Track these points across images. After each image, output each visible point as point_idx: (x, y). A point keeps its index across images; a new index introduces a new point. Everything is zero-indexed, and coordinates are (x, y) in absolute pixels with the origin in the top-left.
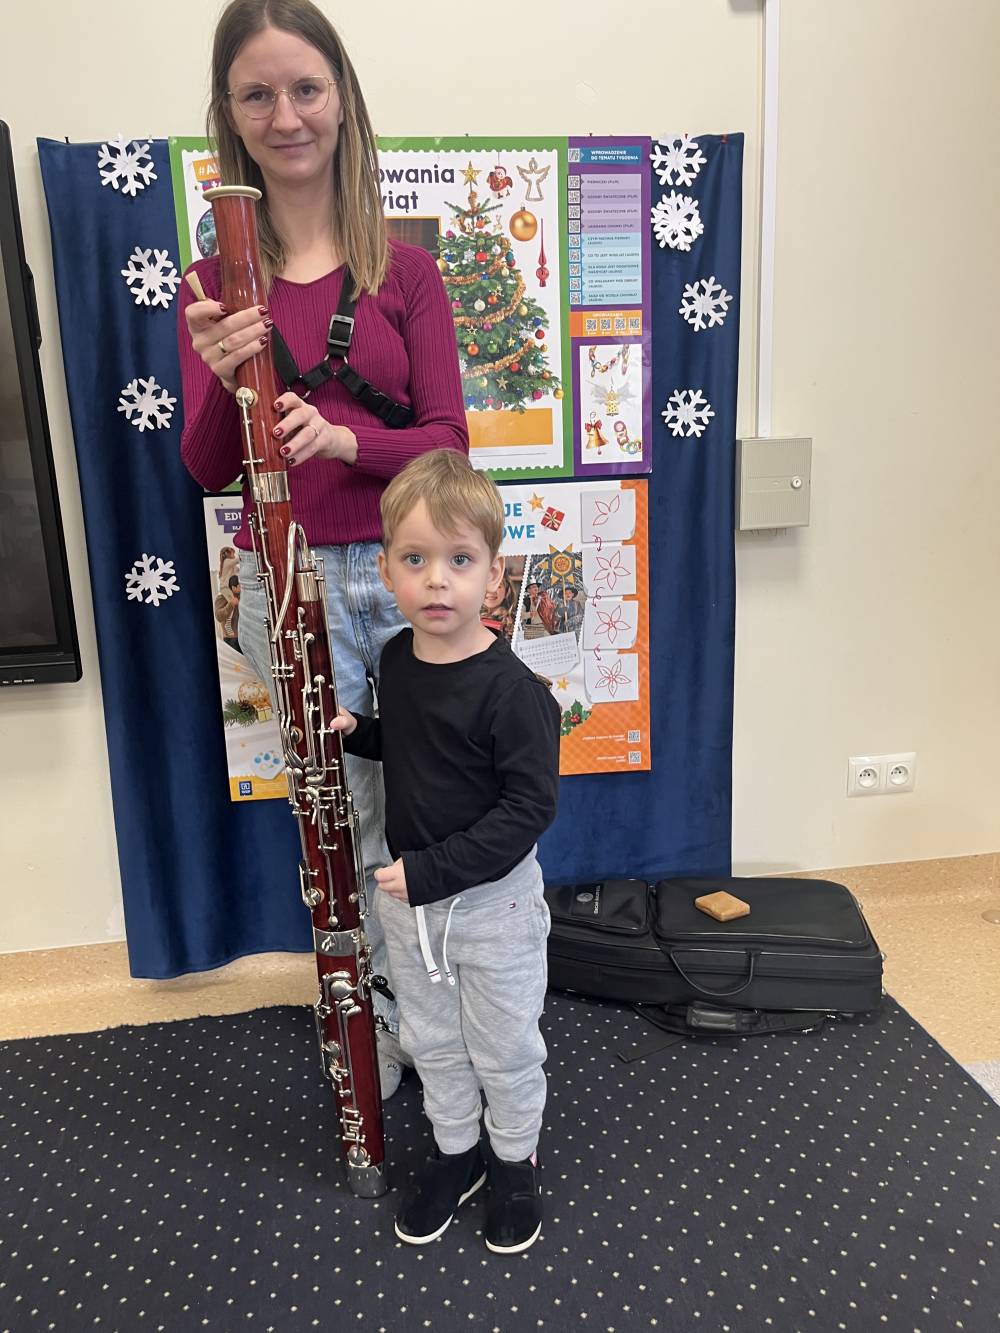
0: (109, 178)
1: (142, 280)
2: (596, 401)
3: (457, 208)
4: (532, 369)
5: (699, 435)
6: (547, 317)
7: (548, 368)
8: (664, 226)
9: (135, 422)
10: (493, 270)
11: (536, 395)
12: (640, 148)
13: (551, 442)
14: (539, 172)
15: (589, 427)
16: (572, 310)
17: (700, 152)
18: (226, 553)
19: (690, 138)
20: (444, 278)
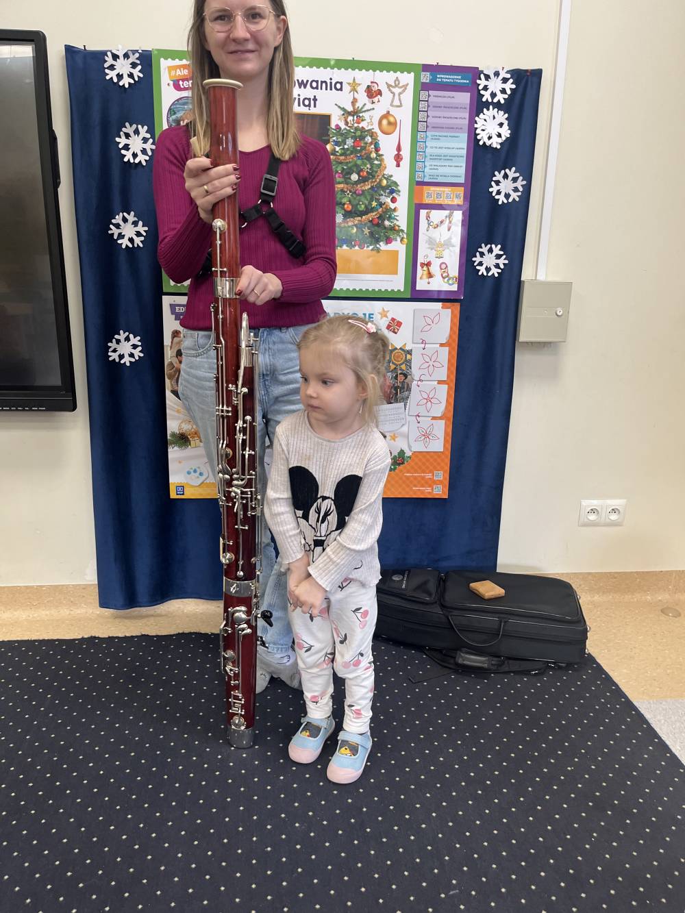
0: (111, 75)
1: (129, 145)
3: (343, 109)
4: (387, 223)
5: (496, 275)
6: (399, 188)
7: (397, 224)
8: (483, 130)
9: (119, 242)
10: (366, 153)
11: (388, 241)
12: (470, 75)
13: (396, 273)
14: (401, 87)
15: (423, 265)
16: (417, 185)
17: (511, 81)
18: (176, 334)
19: (505, 70)
20: (332, 157)
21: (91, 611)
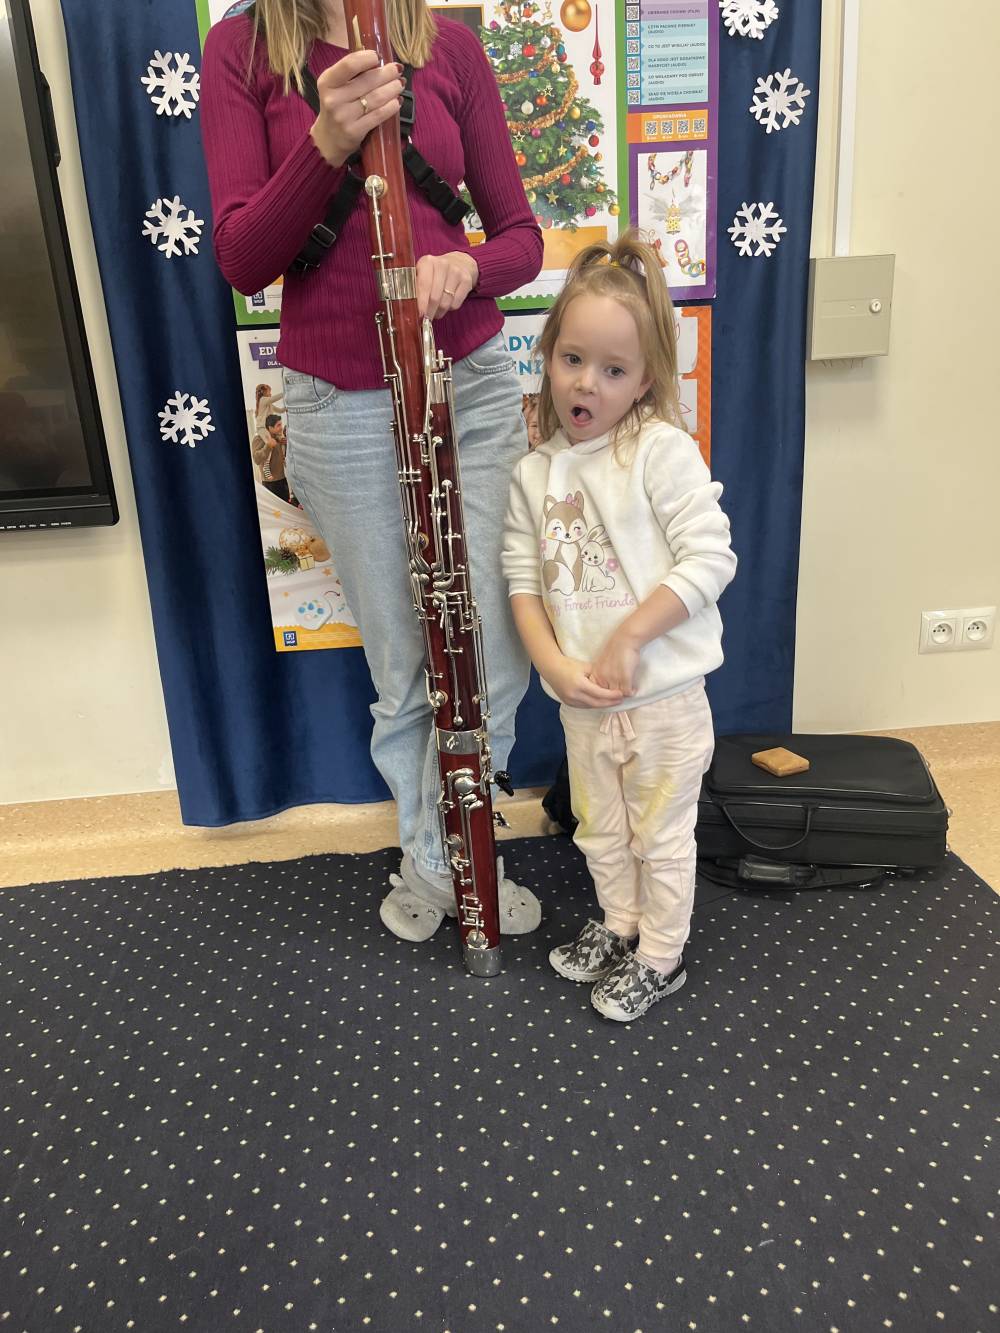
1: (163, 87)
2: (656, 218)
4: (585, 181)
5: (768, 254)
6: (602, 120)
7: (602, 180)
8: (733, 11)
9: (161, 248)
10: (543, 66)
11: (589, 211)
16: (630, 112)
18: (262, 391)
21: (172, 832)
